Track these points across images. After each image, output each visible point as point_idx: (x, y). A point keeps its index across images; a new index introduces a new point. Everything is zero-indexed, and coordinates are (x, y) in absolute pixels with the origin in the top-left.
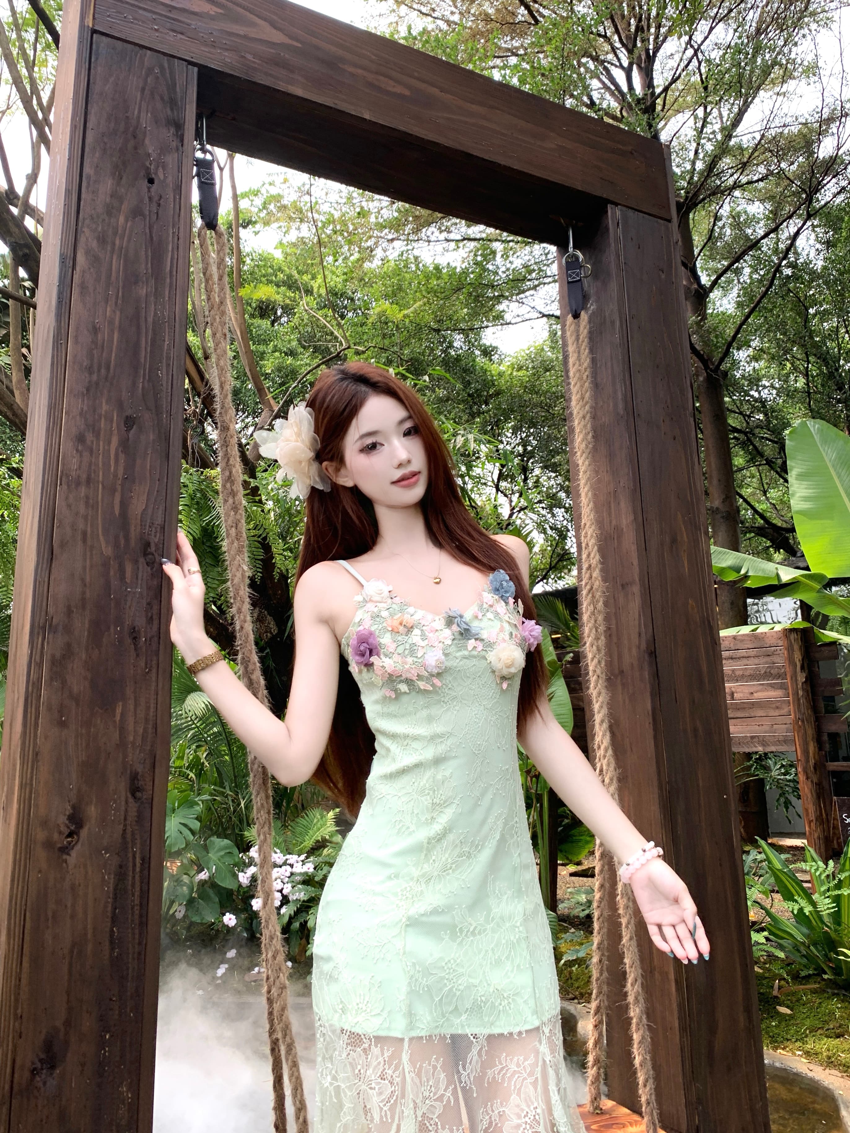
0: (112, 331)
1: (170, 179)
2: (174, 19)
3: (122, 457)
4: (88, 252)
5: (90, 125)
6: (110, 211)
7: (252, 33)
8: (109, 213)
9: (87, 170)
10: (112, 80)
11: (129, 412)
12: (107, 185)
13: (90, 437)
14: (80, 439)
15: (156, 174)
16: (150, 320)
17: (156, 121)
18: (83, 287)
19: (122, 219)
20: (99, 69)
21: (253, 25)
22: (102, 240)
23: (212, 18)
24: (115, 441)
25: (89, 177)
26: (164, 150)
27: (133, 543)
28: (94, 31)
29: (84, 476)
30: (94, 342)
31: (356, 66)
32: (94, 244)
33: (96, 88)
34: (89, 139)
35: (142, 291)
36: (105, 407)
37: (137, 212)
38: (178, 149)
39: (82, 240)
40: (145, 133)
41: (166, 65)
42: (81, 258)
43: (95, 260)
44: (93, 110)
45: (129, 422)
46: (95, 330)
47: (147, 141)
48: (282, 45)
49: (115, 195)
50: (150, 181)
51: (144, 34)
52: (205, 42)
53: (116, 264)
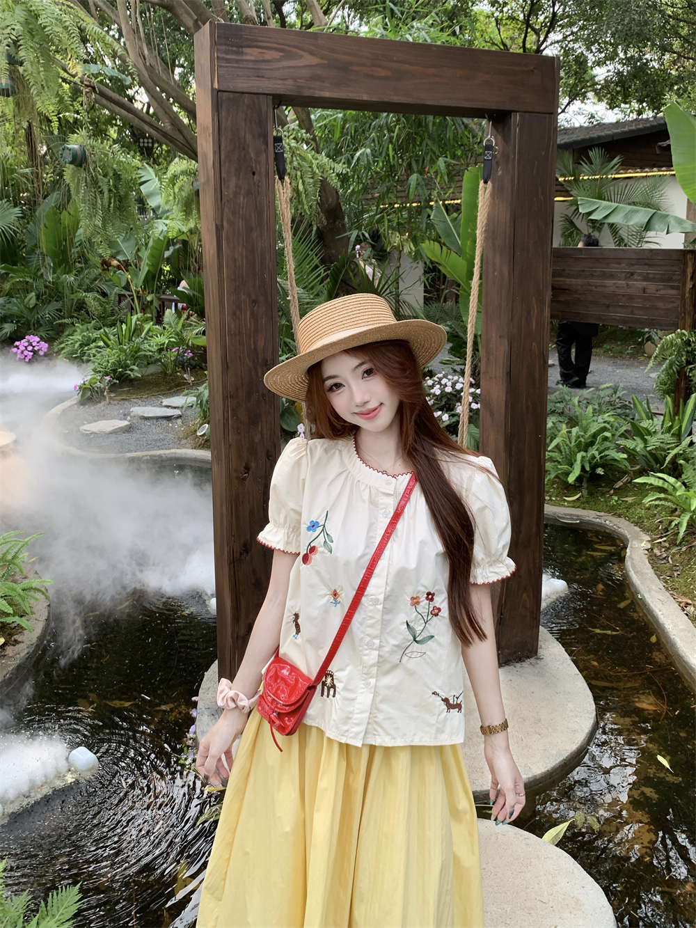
0: (242, 260)
1: (263, 170)
2: (259, 69)
3: (252, 320)
4: (228, 220)
5: (222, 148)
6: (236, 195)
7: (300, 62)
8: (235, 197)
9: (223, 175)
10: (230, 118)
11: (253, 297)
12: (233, 181)
13: (238, 312)
14: (234, 314)
15: (256, 168)
16: (259, 250)
17: (254, 137)
18: (228, 239)
19: (242, 198)
20: (223, 113)
21: (301, 57)
22: (234, 212)
23: (278, 60)
24: (248, 312)
25: (224, 179)
26: (258, 153)
27: (260, 360)
28: (219, 91)
29: (237, 331)
30: (235, 266)
32: (230, 215)
33: (223, 126)
34: (223, 157)
35: (254, 235)
36: (243, 297)
37: (248, 193)
38: (265, 151)
39: (225, 214)
40: (248, 146)
41: (256, 101)
42: (225, 224)
43: (231, 223)
44: (223, 139)
45: (255, 302)
46: (235, 261)
47: (250, 150)
48: (317, 65)
49: (237, 186)
50: (254, 174)
51: (242, 84)
52: (275, 79)
53: (241, 224)
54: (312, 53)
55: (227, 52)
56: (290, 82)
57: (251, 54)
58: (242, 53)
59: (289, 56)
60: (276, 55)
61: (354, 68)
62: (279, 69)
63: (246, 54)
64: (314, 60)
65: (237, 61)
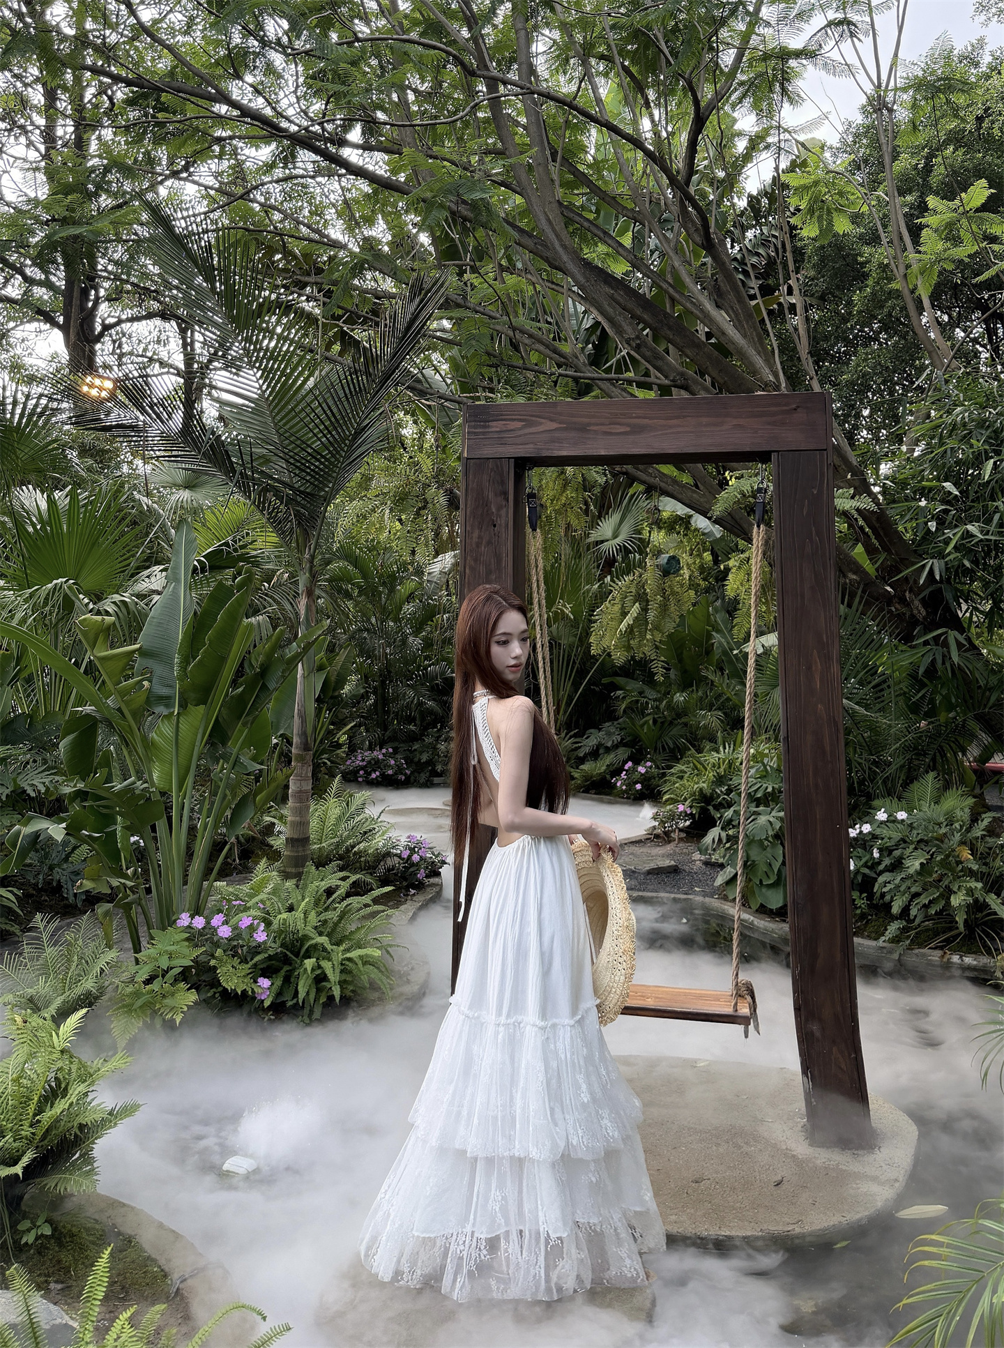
1: (503, 522)
2: (502, 438)
5: (468, 506)
6: (478, 545)
7: (541, 428)
8: (478, 546)
9: (468, 528)
10: (476, 480)
12: (476, 533)
15: (496, 521)
17: (496, 495)
18: (469, 583)
19: (483, 548)
20: (471, 476)
21: (541, 424)
22: (476, 560)
23: (520, 429)
25: (469, 531)
26: (499, 508)
28: (468, 459)
31: (597, 425)
32: (472, 563)
33: (470, 487)
34: (468, 513)
37: (489, 543)
38: (505, 506)
39: (467, 562)
40: (491, 503)
41: (499, 464)
42: (467, 571)
43: (472, 569)
44: (469, 498)
47: (492, 507)
48: (556, 429)
49: (480, 537)
50: (495, 526)
51: (489, 451)
52: (517, 444)
53: (482, 569)
54: (552, 421)
55: (475, 427)
56: (531, 446)
57: (496, 426)
58: (489, 427)
59: (530, 424)
60: (519, 424)
61: (592, 428)
62: (520, 436)
63: (492, 427)
64: (554, 425)
65: (484, 433)
